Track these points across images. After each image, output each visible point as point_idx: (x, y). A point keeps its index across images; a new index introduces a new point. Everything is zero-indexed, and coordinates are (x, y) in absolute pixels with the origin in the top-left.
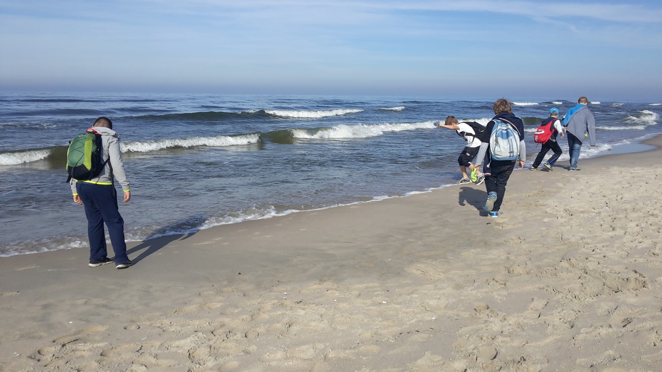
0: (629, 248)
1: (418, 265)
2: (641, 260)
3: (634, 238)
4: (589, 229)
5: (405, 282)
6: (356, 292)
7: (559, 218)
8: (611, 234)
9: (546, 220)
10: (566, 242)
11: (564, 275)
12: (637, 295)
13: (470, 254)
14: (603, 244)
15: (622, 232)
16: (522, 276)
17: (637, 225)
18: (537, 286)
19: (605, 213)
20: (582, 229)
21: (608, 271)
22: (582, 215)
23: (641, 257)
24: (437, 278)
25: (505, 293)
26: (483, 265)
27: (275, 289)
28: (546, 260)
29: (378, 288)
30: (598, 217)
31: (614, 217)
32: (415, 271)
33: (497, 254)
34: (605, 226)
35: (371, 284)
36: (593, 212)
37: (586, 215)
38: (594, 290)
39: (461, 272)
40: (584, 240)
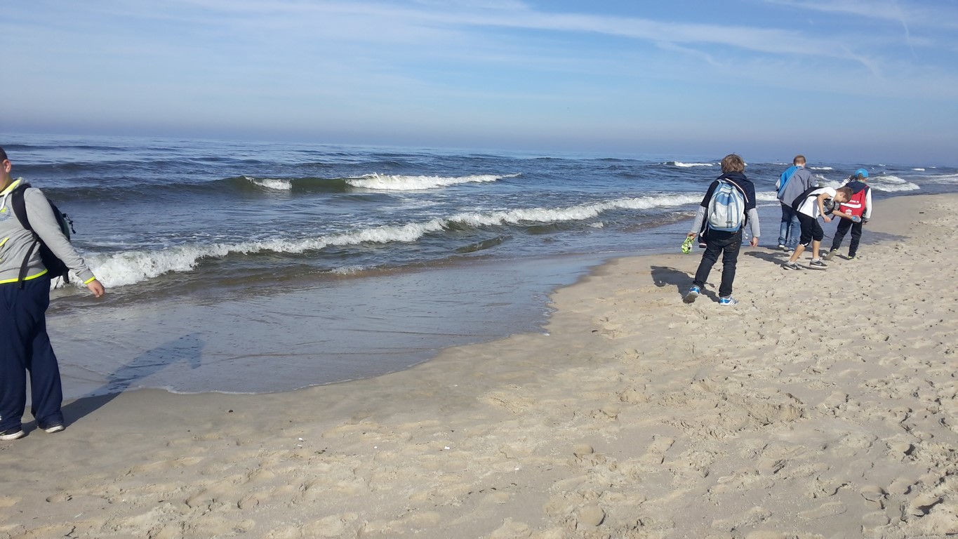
0: (782, 363)
1: (496, 392)
2: (798, 380)
3: (789, 349)
4: (731, 337)
5: (478, 417)
6: (406, 435)
7: (690, 322)
8: (758, 344)
9: (672, 326)
10: (699, 356)
11: (695, 402)
12: (792, 428)
13: (569, 375)
14: (748, 358)
15: (774, 341)
16: (639, 405)
17: (793, 332)
18: (660, 418)
19: (750, 315)
20: (720, 338)
21: (754, 395)
22: (720, 318)
23: (797, 376)
24: (522, 411)
25: (615, 429)
26: (587, 391)
27: (285, 432)
28: (672, 382)
29: (439, 428)
30: (741, 321)
31: (762, 320)
32: (491, 401)
34: (750, 333)
35: (428, 422)
36: (734, 314)
37: (726, 318)
38: (736, 423)
39: (555, 401)
40: (722, 353)
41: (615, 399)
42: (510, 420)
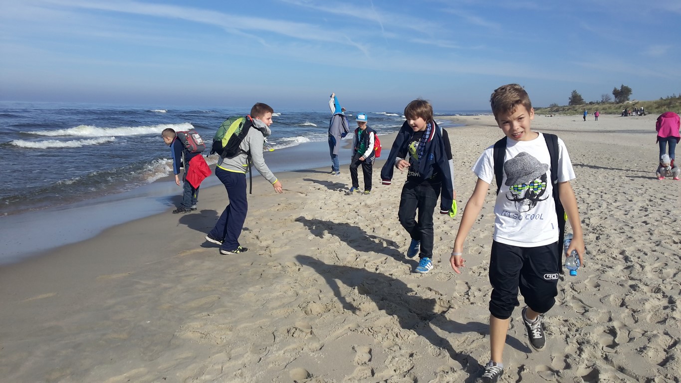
1: (191, 324)
24: (224, 341)
33: (281, 289)
42: (217, 353)
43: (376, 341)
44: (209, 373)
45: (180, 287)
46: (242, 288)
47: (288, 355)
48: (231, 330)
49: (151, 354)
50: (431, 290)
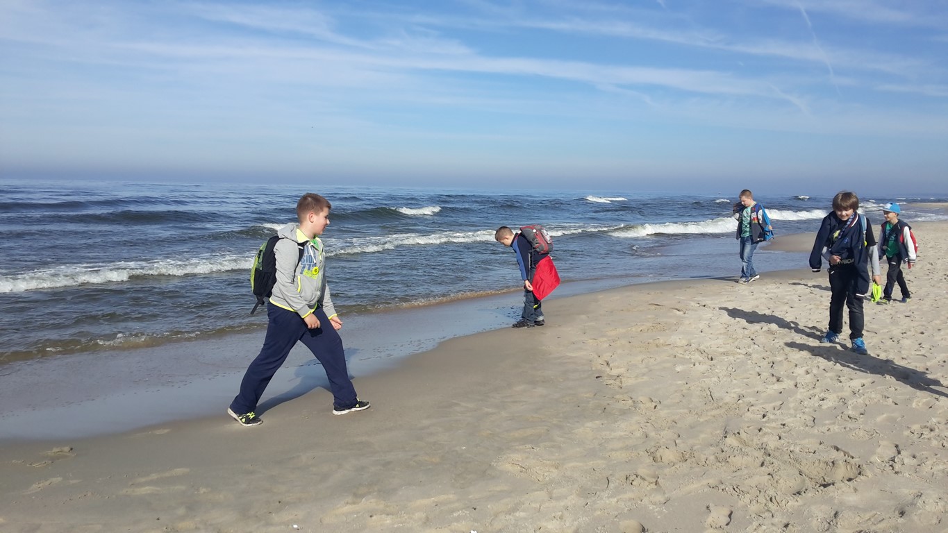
0: (811, 410)
1: (511, 455)
2: (836, 428)
3: (811, 392)
4: (745, 380)
5: (498, 489)
6: (419, 515)
7: (697, 364)
8: (778, 387)
9: (679, 369)
10: (721, 404)
11: (738, 460)
12: (856, 490)
13: (587, 430)
14: (773, 404)
15: (792, 383)
16: (677, 466)
17: (807, 373)
18: (705, 482)
19: (756, 355)
20: (735, 382)
21: (797, 450)
22: (725, 358)
23: (834, 423)
24: (547, 479)
25: (659, 498)
26: (613, 450)
27: (275, 518)
28: (703, 436)
29: (457, 505)
30: (749, 362)
31: (770, 360)
32: (508, 467)
33: (627, 428)
34: (765, 375)
35: (443, 497)
36: (740, 354)
37: (731, 358)
38: (791, 485)
39: (581, 464)
40: (745, 399)
41: (649, 460)
42: (537, 490)
43: (741, 503)
44: (524, 511)
45: (504, 414)
46: (578, 422)
47: (622, 505)
48: (557, 468)
49: (462, 482)
50: (838, 449)
